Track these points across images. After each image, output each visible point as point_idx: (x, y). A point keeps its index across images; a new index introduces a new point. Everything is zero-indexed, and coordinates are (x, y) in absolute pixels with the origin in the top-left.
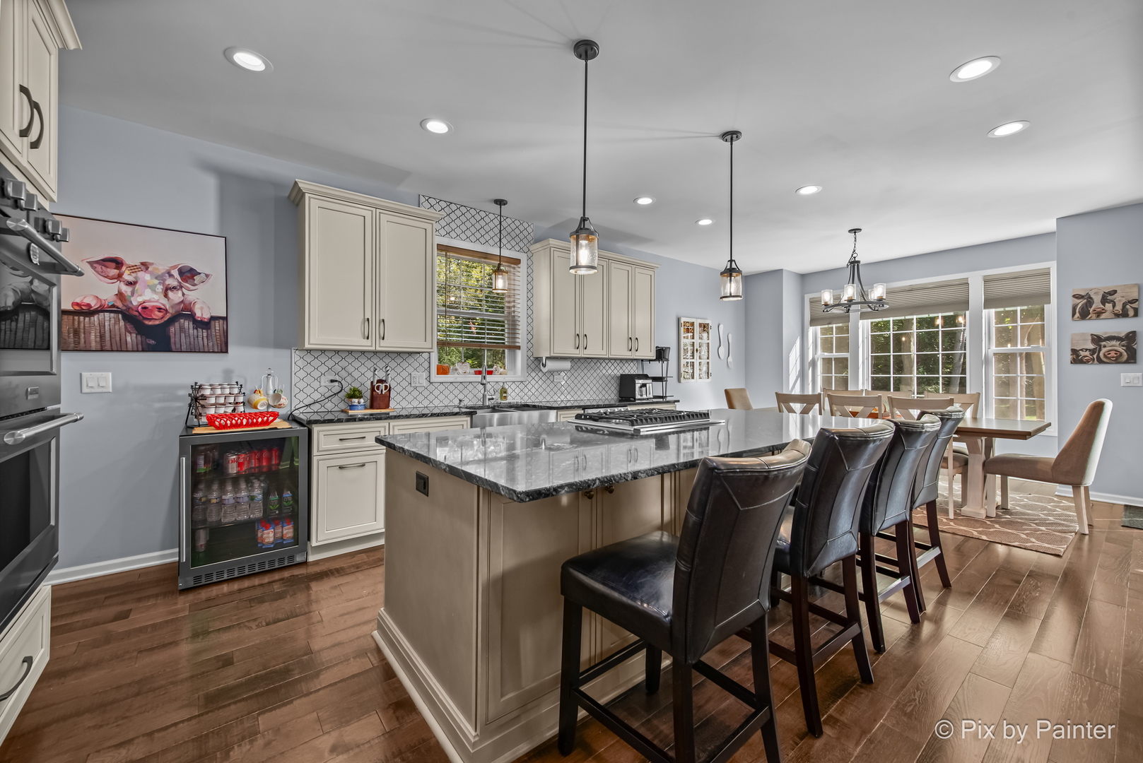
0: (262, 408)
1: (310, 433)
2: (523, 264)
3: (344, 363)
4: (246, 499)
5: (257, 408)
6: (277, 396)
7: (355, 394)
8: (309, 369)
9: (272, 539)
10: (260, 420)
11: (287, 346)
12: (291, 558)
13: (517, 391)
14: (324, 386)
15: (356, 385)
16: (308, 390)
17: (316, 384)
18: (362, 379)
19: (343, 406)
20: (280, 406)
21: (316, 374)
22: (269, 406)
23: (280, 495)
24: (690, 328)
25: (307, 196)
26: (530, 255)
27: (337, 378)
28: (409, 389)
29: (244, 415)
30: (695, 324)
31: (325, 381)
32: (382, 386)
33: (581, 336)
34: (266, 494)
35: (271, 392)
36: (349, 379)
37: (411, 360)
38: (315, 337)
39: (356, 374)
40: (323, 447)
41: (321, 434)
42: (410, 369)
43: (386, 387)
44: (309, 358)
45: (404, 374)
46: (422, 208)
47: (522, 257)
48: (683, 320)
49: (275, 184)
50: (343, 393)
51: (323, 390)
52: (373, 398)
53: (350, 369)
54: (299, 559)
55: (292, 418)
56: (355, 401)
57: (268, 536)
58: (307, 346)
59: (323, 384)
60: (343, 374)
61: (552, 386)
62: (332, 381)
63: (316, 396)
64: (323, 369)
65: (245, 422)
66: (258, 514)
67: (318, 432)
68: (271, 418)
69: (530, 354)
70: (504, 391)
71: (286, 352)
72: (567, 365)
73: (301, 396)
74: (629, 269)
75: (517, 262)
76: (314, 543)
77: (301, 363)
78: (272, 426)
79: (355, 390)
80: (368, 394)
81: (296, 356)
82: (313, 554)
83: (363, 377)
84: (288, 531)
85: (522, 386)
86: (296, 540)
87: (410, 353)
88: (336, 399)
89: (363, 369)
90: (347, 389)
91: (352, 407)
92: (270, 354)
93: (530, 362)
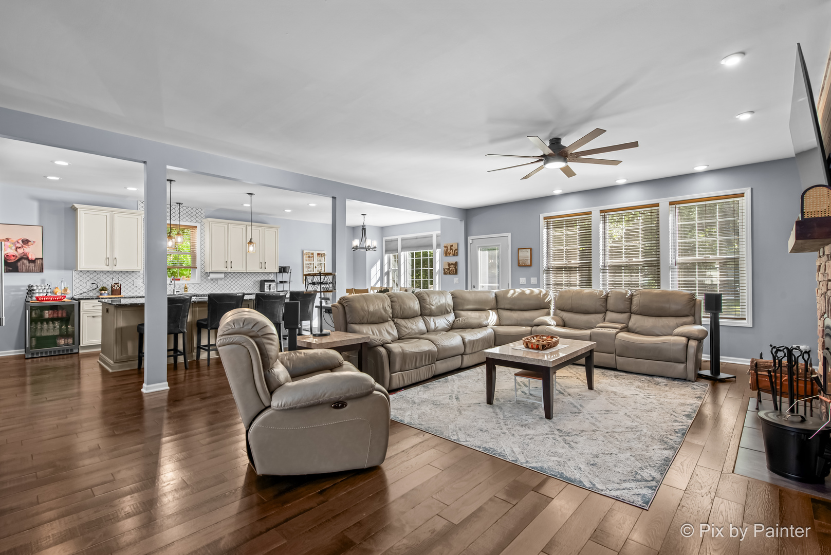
0: (58, 294)
1: (79, 303)
2: (198, 229)
3: (98, 276)
4: (52, 327)
5: (56, 294)
6: (66, 290)
7: (103, 289)
8: (81, 278)
9: (63, 343)
10: (58, 298)
11: (71, 269)
12: (72, 350)
13: (195, 288)
14: (88, 286)
15: (105, 285)
16: (81, 288)
17: (85, 285)
18: (108, 283)
19: (98, 294)
20: (67, 294)
21: (85, 281)
22: (62, 293)
23: (67, 326)
24: (311, 256)
25: (79, 210)
26: (202, 223)
27: (95, 282)
28: (133, 287)
29: (51, 297)
30: (314, 254)
31: (89, 284)
32: (116, 286)
33: (229, 263)
34: (61, 327)
35: (63, 288)
36: (101, 283)
37: (133, 274)
38: (82, 266)
39: (105, 281)
40: (85, 308)
41: (84, 304)
42: (133, 278)
43: (118, 286)
44: (81, 274)
45: (130, 280)
46: (139, 210)
47: (198, 225)
48: (305, 252)
49: (65, 203)
50: (98, 289)
51: (88, 287)
52: (112, 291)
53: (102, 278)
54: (75, 351)
55: (73, 299)
56: (103, 292)
57: (62, 342)
58: (79, 269)
59: (88, 285)
60: (98, 280)
61: (217, 285)
62: (92, 284)
63: (85, 290)
64: (88, 278)
65: (51, 299)
66: (57, 333)
67: (83, 303)
68: (63, 298)
69: (203, 270)
70: (186, 288)
71: (69, 272)
72: (222, 276)
73: (78, 290)
74: (261, 229)
75: (196, 227)
76: (81, 345)
77: (77, 276)
78: (63, 300)
79: (103, 288)
80: (110, 289)
81: (75, 273)
82: (81, 350)
83: (108, 282)
84: (70, 341)
85: (198, 286)
86: (73, 344)
87: (133, 272)
88: (94, 291)
89: (108, 278)
90: (100, 287)
91: (101, 294)
92: (63, 273)
93: (202, 274)
